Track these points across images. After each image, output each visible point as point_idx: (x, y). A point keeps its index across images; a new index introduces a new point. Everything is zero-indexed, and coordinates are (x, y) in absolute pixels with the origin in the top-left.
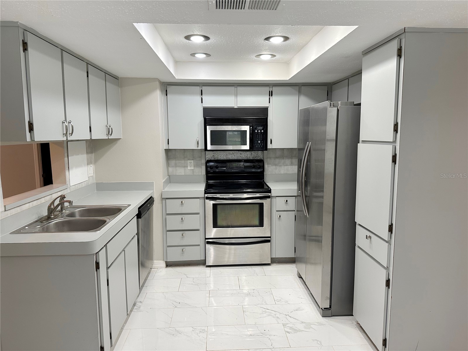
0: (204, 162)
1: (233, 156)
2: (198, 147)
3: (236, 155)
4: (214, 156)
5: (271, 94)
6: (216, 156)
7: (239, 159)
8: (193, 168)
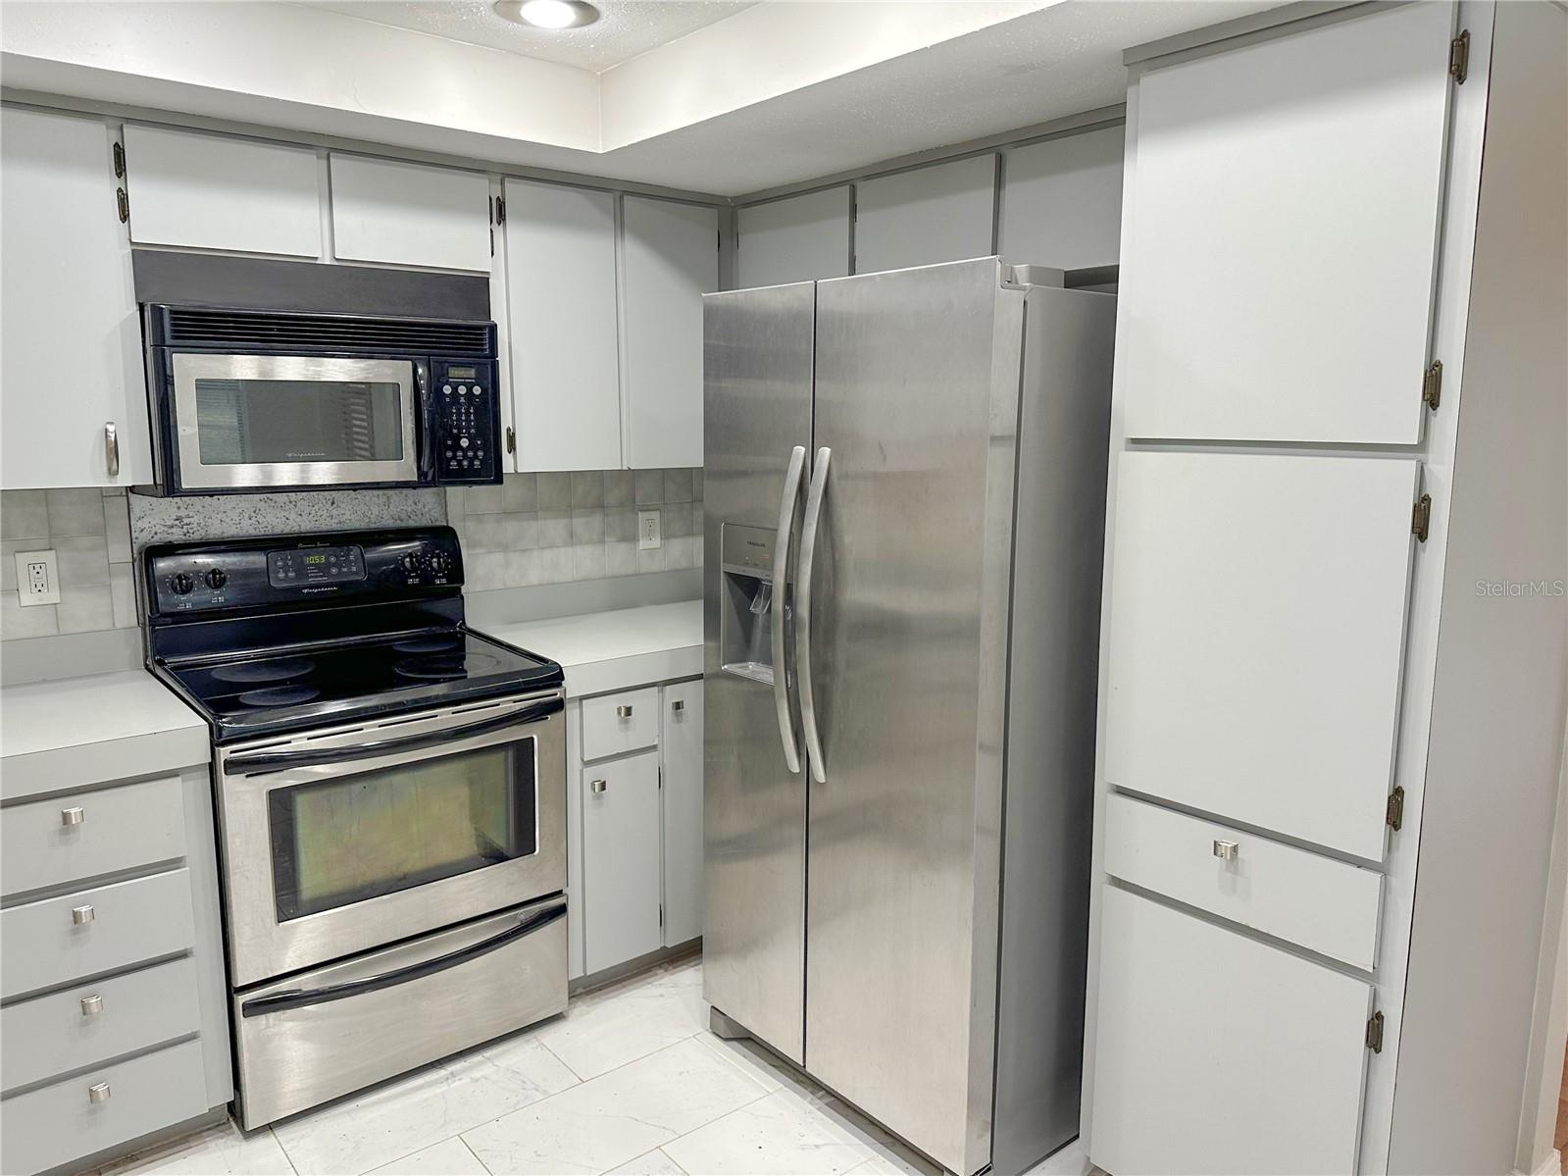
0: (122, 553)
1: (292, 516)
2: (113, 473)
3: (307, 510)
4: (186, 521)
5: (499, 212)
6: (196, 520)
7: (324, 528)
8: (53, 596)
